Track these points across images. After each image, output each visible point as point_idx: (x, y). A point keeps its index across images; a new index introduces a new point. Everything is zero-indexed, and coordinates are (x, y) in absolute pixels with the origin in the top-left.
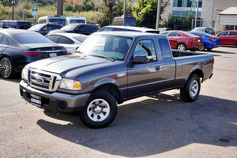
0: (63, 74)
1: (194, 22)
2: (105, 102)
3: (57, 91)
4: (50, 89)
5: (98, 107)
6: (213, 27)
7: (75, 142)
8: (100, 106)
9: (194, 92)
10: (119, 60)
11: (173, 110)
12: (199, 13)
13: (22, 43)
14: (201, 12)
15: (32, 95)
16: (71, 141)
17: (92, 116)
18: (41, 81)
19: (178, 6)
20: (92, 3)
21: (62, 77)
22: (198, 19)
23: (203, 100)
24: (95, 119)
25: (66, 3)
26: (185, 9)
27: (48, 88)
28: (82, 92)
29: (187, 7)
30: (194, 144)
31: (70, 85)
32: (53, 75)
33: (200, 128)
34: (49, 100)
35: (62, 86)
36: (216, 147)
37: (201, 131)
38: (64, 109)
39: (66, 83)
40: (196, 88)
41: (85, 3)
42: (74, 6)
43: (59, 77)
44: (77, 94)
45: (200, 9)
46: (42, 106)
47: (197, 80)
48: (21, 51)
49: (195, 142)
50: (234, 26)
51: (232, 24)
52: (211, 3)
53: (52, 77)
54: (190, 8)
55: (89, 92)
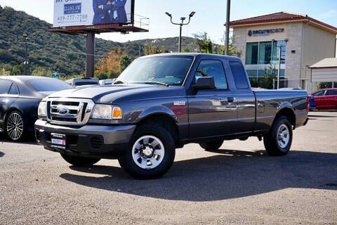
0: (96, 99)
1: (276, 82)
2: (157, 141)
3: (88, 124)
4: (79, 122)
5: (147, 148)
6: (303, 88)
8: (151, 147)
9: (284, 142)
10: (174, 85)
12: (282, 71)
14: (284, 70)
15: (52, 134)
17: (140, 161)
18: (66, 112)
19: (252, 64)
21: (95, 103)
22: (280, 78)
24: (144, 165)
25: (98, 71)
26: (261, 66)
27: (75, 120)
28: (123, 123)
29: (265, 63)
31: (106, 112)
32: (81, 101)
33: (296, 176)
34: (77, 137)
35: (96, 115)
37: (298, 178)
38: (98, 148)
39: (101, 111)
40: (285, 136)
42: (109, 73)
45: (283, 66)
46: (67, 148)
47: (287, 125)
48: (37, 100)
50: (331, 83)
51: (329, 80)
52: (297, 57)
53: (81, 105)
54: (269, 65)
55: (134, 124)
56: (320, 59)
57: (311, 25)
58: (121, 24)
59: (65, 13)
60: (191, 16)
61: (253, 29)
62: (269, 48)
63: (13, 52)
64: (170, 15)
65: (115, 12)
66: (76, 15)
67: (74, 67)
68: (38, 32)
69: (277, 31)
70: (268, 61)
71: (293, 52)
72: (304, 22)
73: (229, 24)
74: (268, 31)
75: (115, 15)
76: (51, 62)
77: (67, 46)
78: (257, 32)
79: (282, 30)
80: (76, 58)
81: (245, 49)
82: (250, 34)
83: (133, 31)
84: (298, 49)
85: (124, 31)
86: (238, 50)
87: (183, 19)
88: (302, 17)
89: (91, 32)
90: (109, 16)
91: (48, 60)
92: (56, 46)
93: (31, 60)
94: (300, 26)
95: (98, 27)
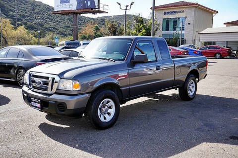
0: (61, 75)
1: (180, 41)
3: (56, 93)
4: (49, 92)
7: (74, 147)
10: (119, 60)
11: (174, 108)
13: (35, 56)
14: (184, 34)
15: (32, 98)
16: (70, 145)
18: (40, 83)
19: (166, 30)
20: (101, 33)
21: (61, 78)
22: (182, 39)
23: (200, 98)
25: (82, 34)
26: (171, 32)
27: (46, 90)
28: (81, 93)
30: (204, 143)
31: (69, 85)
32: (51, 76)
33: (205, 125)
34: (48, 103)
35: (61, 87)
36: (229, 146)
37: (207, 128)
39: (64, 84)
40: (193, 87)
41: (96, 33)
42: (87, 36)
43: (57, 79)
44: (77, 95)
45: (183, 32)
46: (42, 109)
47: (194, 80)
48: (34, 62)
49: (204, 141)
50: (211, 42)
52: (191, 26)
53: (50, 79)
54: (175, 31)
55: (89, 93)
56: (205, 29)
57: (199, 8)
58: (92, 9)
59: (61, 3)
60: (131, 4)
61: (166, 11)
62: (175, 22)
63: (35, 24)
64: (119, 4)
65: (89, 2)
66: (67, 4)
67: (68, 31)
68: (48, 13)
69: (180, 12)
70: (174, 29)
71: (189, 24)
72: (195, 7)
73: (154, 8)
74: (175, 12)
75: (89, 4)
76: (56, 29)
77: (64, 20)
78: (169, 13)
79: (183, 11)
80: (69, 27)
81: (162, 22)
82: (165, 14)
83: (99, 13)
84: (192, 22)
85: (94, 13)
86: (158, 23)
87: (127, 6)
88: (194, 4)
89: (75, 13)
90: (85, 5)
91: (54, 28)
92: (59, 20)
93: (45, 28)
94: (193, 9)
95: (80, 11)
